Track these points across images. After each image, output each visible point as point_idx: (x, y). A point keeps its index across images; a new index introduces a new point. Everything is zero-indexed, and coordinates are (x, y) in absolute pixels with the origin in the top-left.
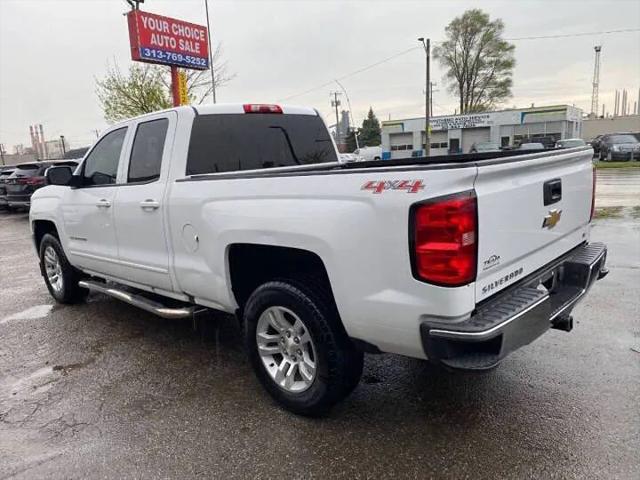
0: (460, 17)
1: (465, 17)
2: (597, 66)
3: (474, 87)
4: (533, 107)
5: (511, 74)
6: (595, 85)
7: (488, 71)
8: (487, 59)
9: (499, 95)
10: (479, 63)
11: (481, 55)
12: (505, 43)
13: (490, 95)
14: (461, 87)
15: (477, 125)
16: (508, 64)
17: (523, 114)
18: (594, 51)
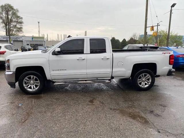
0: (4, 5)
1: (5, 5)
2: (39, 27)
3: (10, 28)
4: (33, 36)
5: (22, 26)
6: (39, 32)
7: (14, 24)
8: (14, 20)
9: (18, 31)
10: (11, 21)
11: (12, 18)
12: (19, 16)
13: (15, 31)
14: (6, 27)
15: (18, 40)
16: (21, 23)
17: (32, 38)
18: (38, 23)
